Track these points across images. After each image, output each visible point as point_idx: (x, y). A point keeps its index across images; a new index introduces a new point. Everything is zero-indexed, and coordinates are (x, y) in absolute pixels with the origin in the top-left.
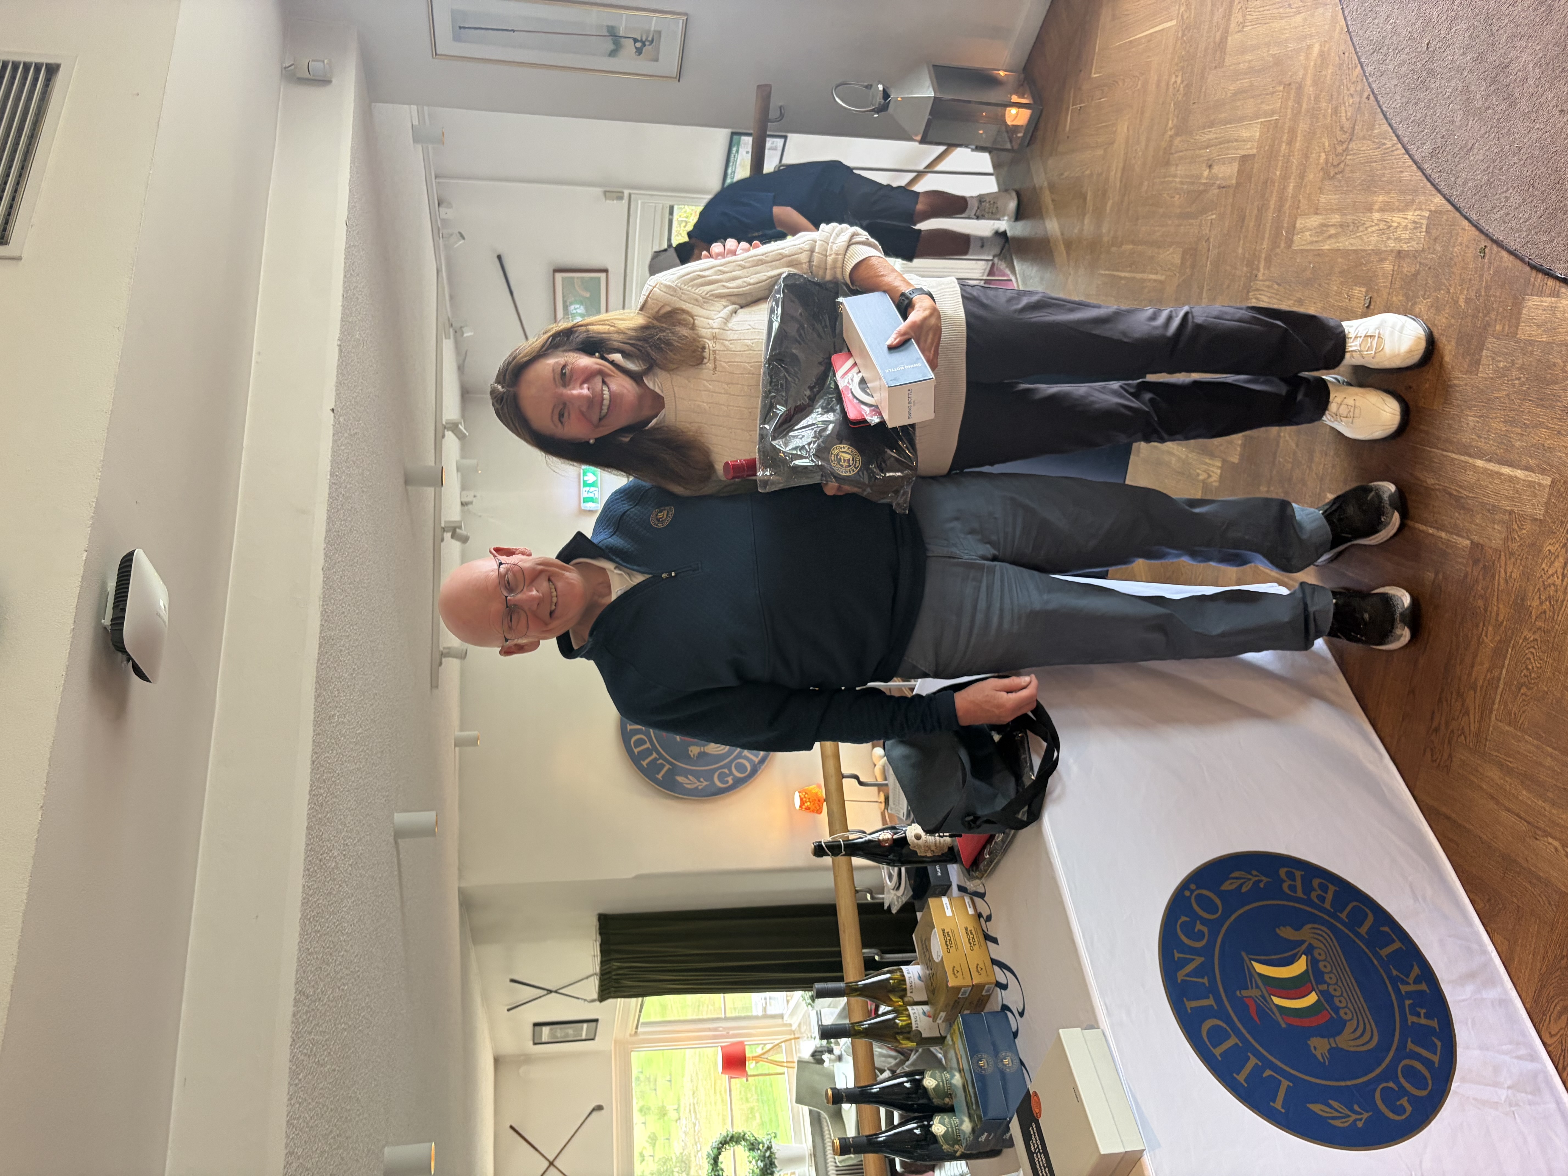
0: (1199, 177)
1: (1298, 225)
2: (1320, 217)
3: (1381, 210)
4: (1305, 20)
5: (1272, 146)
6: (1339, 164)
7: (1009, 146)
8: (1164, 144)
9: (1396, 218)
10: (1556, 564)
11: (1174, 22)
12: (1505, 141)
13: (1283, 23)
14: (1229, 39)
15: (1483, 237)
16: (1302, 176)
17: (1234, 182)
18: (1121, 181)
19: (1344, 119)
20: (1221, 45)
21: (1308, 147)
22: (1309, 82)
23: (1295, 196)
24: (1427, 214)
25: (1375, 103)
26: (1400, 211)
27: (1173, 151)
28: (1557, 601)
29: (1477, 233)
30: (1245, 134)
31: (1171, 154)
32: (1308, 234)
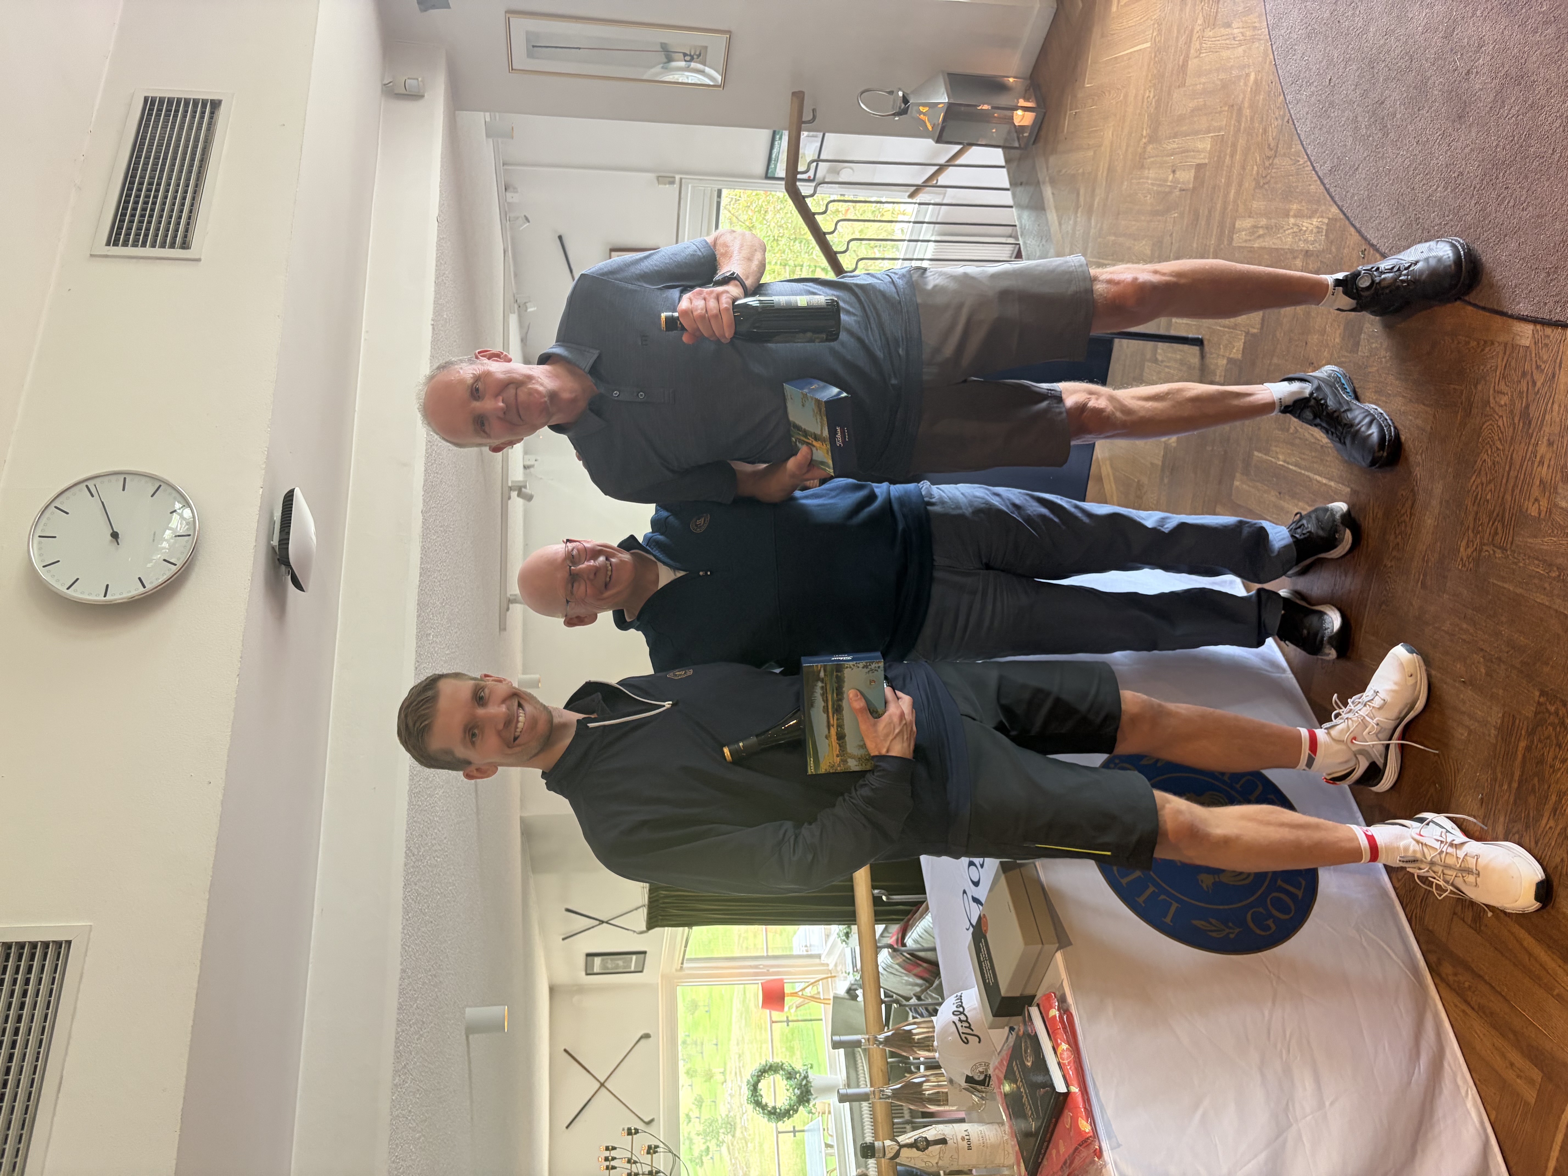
0: (1166, 180)
1: (1237, 226)
2: (1252, 219)
3: (1295, 216)
4: (1245, 51)
5: (1219, 157)
6: (1266, 177)
7: (1016, 145)
8: (1139, 150)
9: (1306, 224)
10: (1406, 505)
11: (1149, 44)
12: (1380, 163)
13: (1229, 52)
14: (1190, 63)
15: (1363, 242)
16: (1240, 185)
17: (1191, 186)
18: (1107, 181)
19: (1271, 138)
20: (1184, 67)
21: (1244, 160)
22: (1246, 105)
23: (1235, 201)
24: (1326, 221)
25: (1292, 126)
26: (1310, 217)
27: (1146, 156)
28: (1406, 535)
29: (1360, 238)
30: (1200, 146)
31: (1145, 159)
32: (1244, 233)
